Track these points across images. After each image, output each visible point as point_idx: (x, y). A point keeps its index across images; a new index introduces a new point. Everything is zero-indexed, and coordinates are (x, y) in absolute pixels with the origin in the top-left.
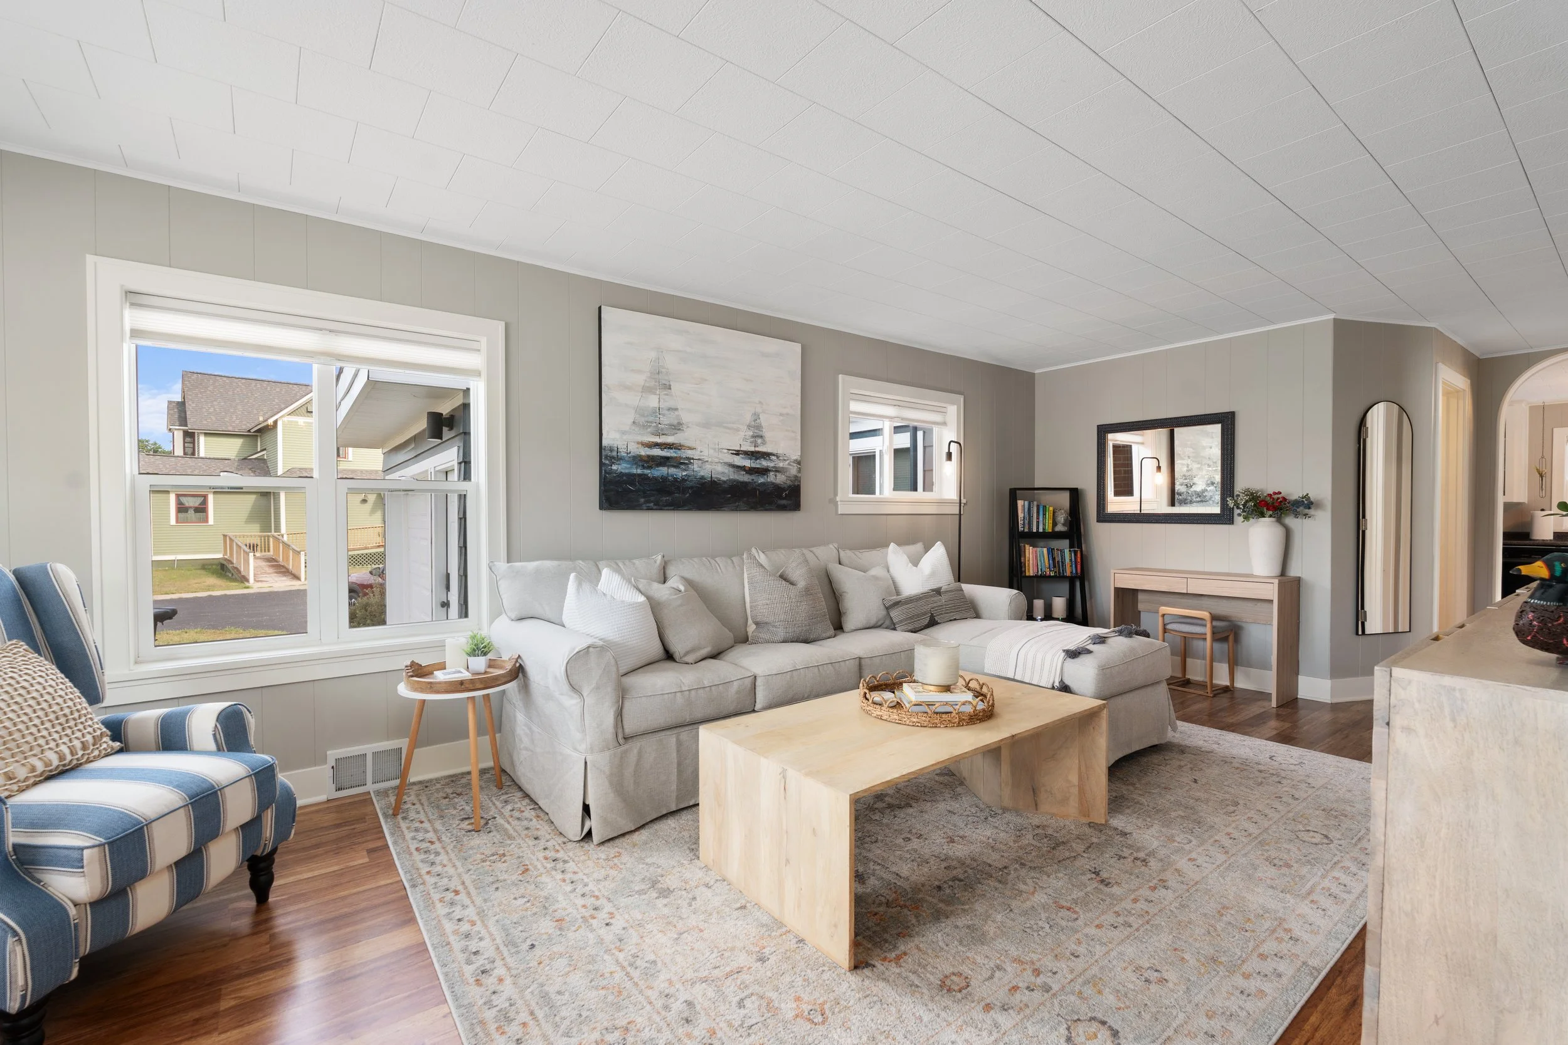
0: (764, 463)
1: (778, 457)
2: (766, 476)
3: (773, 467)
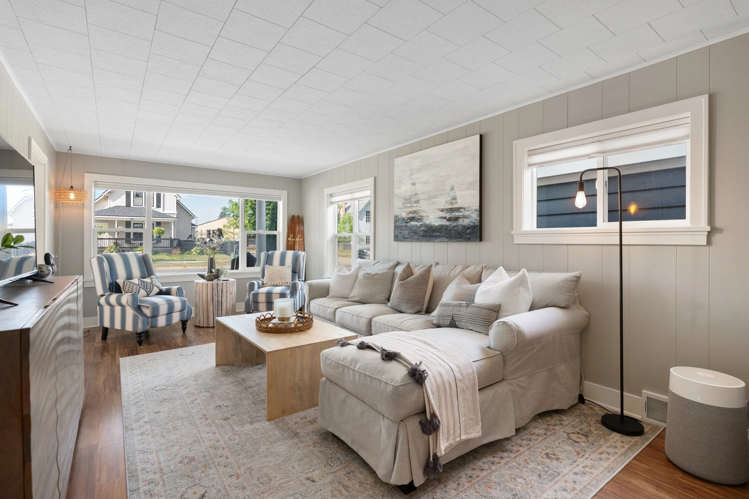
0: (457, 214)
1: (464, 209)
2: (457, 221)
3: (462, 216)
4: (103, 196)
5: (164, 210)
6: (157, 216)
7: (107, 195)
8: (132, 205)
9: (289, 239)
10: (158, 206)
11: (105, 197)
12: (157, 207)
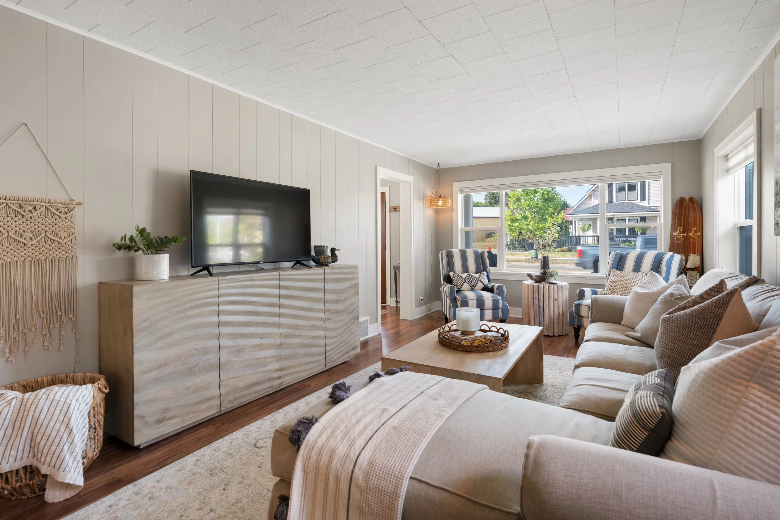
4: (588, 195)
5: (649, 203)
6: (640, 211)
7: (590, 194)
8: (614, 201)
9: (675, 234)
10: (643, 198)
11: (589, 195)
12: (641, 201)
